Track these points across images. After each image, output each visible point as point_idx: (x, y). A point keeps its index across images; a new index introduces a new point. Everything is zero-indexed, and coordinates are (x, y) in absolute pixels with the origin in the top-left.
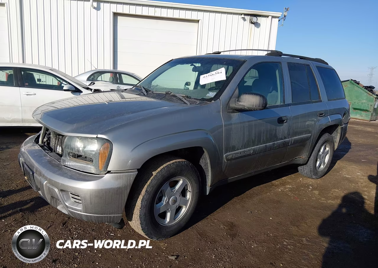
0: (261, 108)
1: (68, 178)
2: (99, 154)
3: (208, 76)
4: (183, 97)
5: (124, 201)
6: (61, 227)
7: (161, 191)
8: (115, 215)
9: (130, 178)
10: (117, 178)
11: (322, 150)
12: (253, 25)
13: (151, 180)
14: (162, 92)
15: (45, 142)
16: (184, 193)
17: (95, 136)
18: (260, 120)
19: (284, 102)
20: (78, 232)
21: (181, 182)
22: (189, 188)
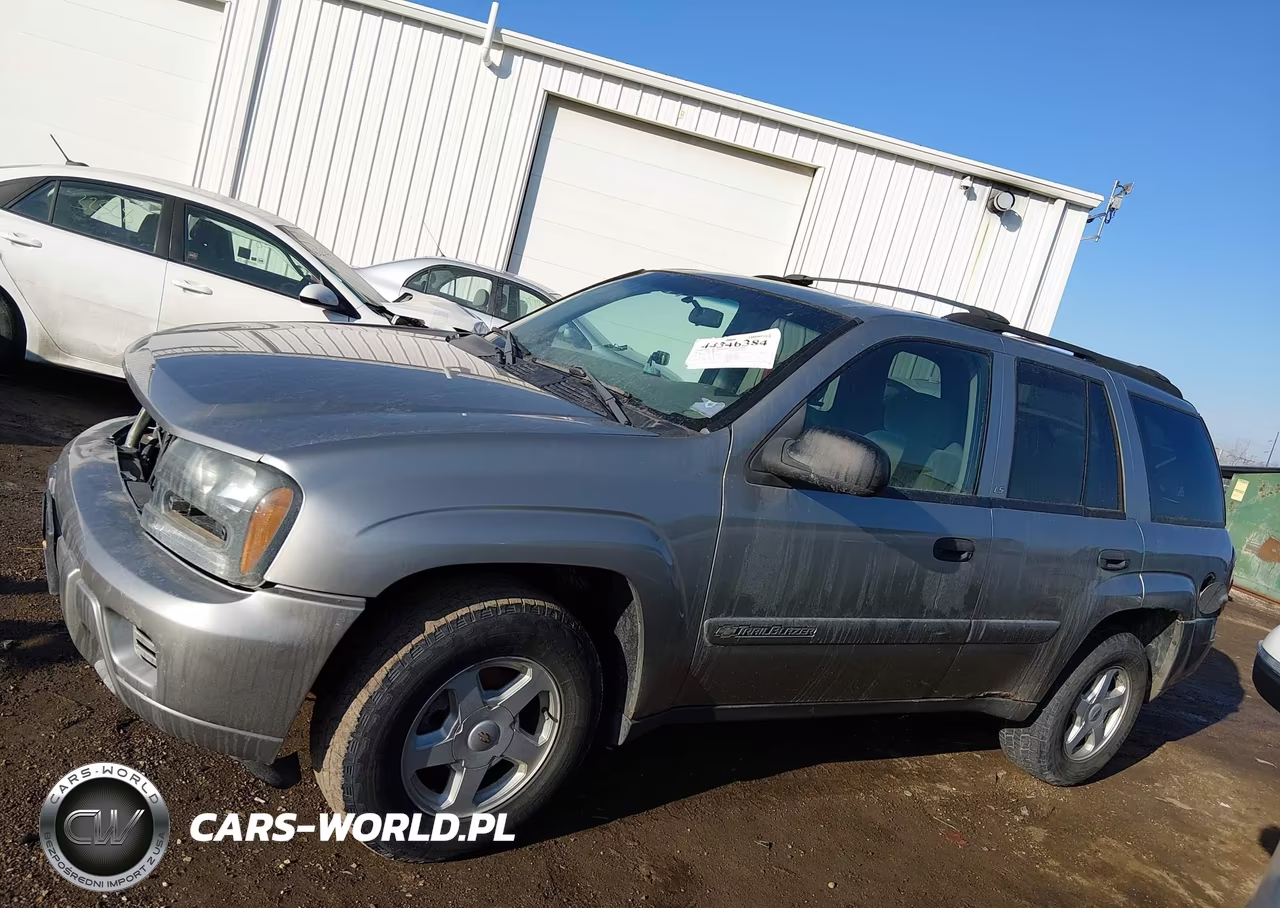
0: (863, 488)
1: (139, 576)
2: (251, 519)
3: (719, 345)
4: (615, 395)
5: (299, 696)
6: (108, 733)
7: (446, 692)
8: (260, 736)
9: (334, 622)
10: (289, 613)
11: (1097, 690)
12: (996, 218)
13: (410, 647)
14: (563, 365)
15: (143, 446)
16: (530, 717)
17: (254, 456)
18: (868, 530)
19: (976, 489)
20: (153, 764)
21: (526, 679)
22: (554, 708)
